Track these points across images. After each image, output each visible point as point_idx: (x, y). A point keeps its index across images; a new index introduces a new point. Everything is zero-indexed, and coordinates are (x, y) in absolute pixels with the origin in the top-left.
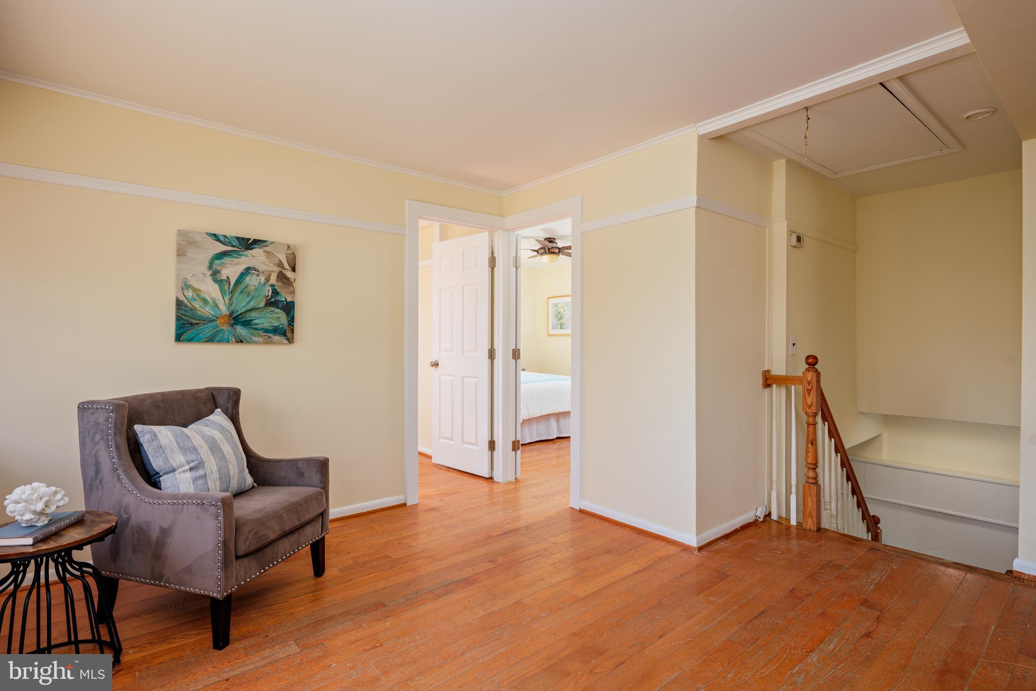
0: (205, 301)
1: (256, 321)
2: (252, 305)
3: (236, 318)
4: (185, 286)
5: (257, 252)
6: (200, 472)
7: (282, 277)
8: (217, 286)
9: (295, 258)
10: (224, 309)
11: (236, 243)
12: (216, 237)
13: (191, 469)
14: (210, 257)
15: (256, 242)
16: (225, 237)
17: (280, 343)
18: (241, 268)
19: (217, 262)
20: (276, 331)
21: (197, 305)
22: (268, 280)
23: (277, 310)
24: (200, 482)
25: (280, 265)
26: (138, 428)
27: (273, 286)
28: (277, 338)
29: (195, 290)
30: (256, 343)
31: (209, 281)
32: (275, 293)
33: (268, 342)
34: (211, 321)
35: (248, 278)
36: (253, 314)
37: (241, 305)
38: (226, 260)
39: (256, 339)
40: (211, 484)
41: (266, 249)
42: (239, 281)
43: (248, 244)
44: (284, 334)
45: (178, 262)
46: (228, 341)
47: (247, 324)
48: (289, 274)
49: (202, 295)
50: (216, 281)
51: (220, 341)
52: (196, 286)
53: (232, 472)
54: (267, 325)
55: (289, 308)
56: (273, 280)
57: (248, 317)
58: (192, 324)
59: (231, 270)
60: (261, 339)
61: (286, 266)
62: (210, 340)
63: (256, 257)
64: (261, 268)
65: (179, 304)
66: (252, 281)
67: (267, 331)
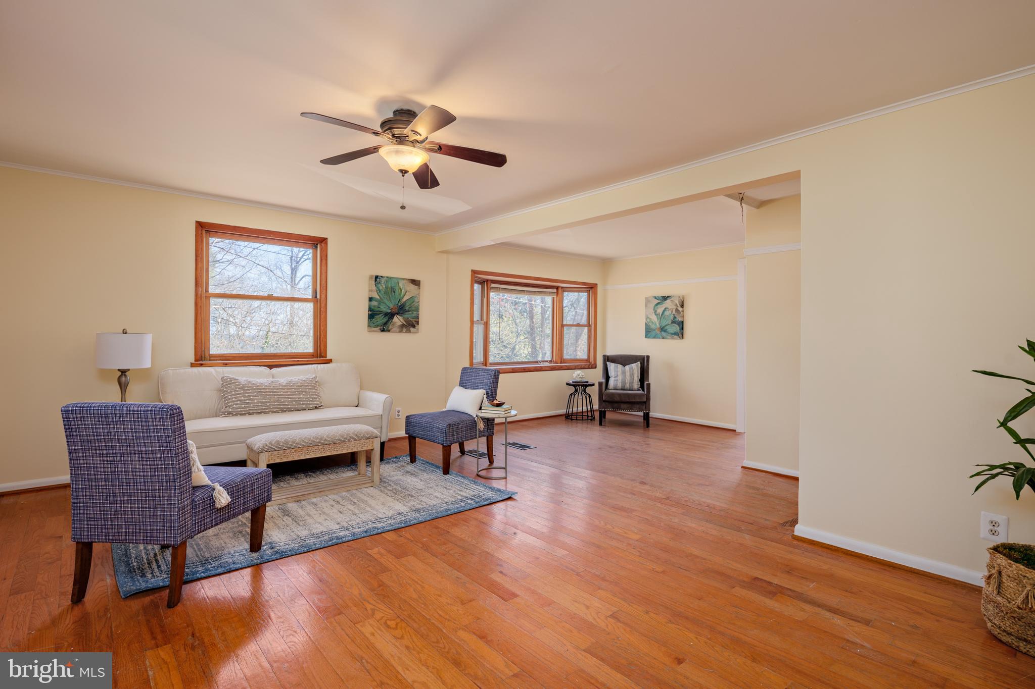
0: (652, 322)
1: (669, 330)
2: (667, 323)
3: (662, 329)
4: (647, 317)
5: (668, 301)
6: (616, 379)
7: (677, 310)
8: (656, 317)
9: (683, 302)
10: (658, 326)
11: (661, 299)
12: (655, 297)
13: (615, 377)
14: (654, 305)
15: (668, 297)
16: (658, 297)
17: (677, 339)
18: (663, 309)
19: (656, 307)
20: (676, 334)
21: (650, 324)
22: (672, 312)
23: (675, 325)
24: (616, 382)
25: (676, 305)
26: (608, 363)
27: (674, 314)
28: (676, 337)
29: (650, 319)
30: (668, 339)
31: (654, 315)
32: (675, 317)
33: (673, 338)
34: (655, 330)
35: (665, 312)
36: (667, 327)
37: (664, 323)
38: (659, 306)
39: (668, 337)
40: (618, 383)
41: (671, 299)
42: (662, 314)
43: (665, 298)
44: (678, 335)
45: (646, 309)
46: (659, 338)
47: (665, 331)
48: (680, 309)
49: (652, 320)
50: (656, 315)
51: (657, 338)
52: (650, 317)
53: (626, 381)
54: (672, 332)
55: (681, 325)
56: (674, 312)
57: (665, 328)
58: (649, 332)
59: (660, 310)
60: (670, 337)
61: (679, 305)
62: (654, 337)
63: (668, 304)
64: (670, 307)
65: (646, 324)
66: (667, 313)
67: (672, 334)
